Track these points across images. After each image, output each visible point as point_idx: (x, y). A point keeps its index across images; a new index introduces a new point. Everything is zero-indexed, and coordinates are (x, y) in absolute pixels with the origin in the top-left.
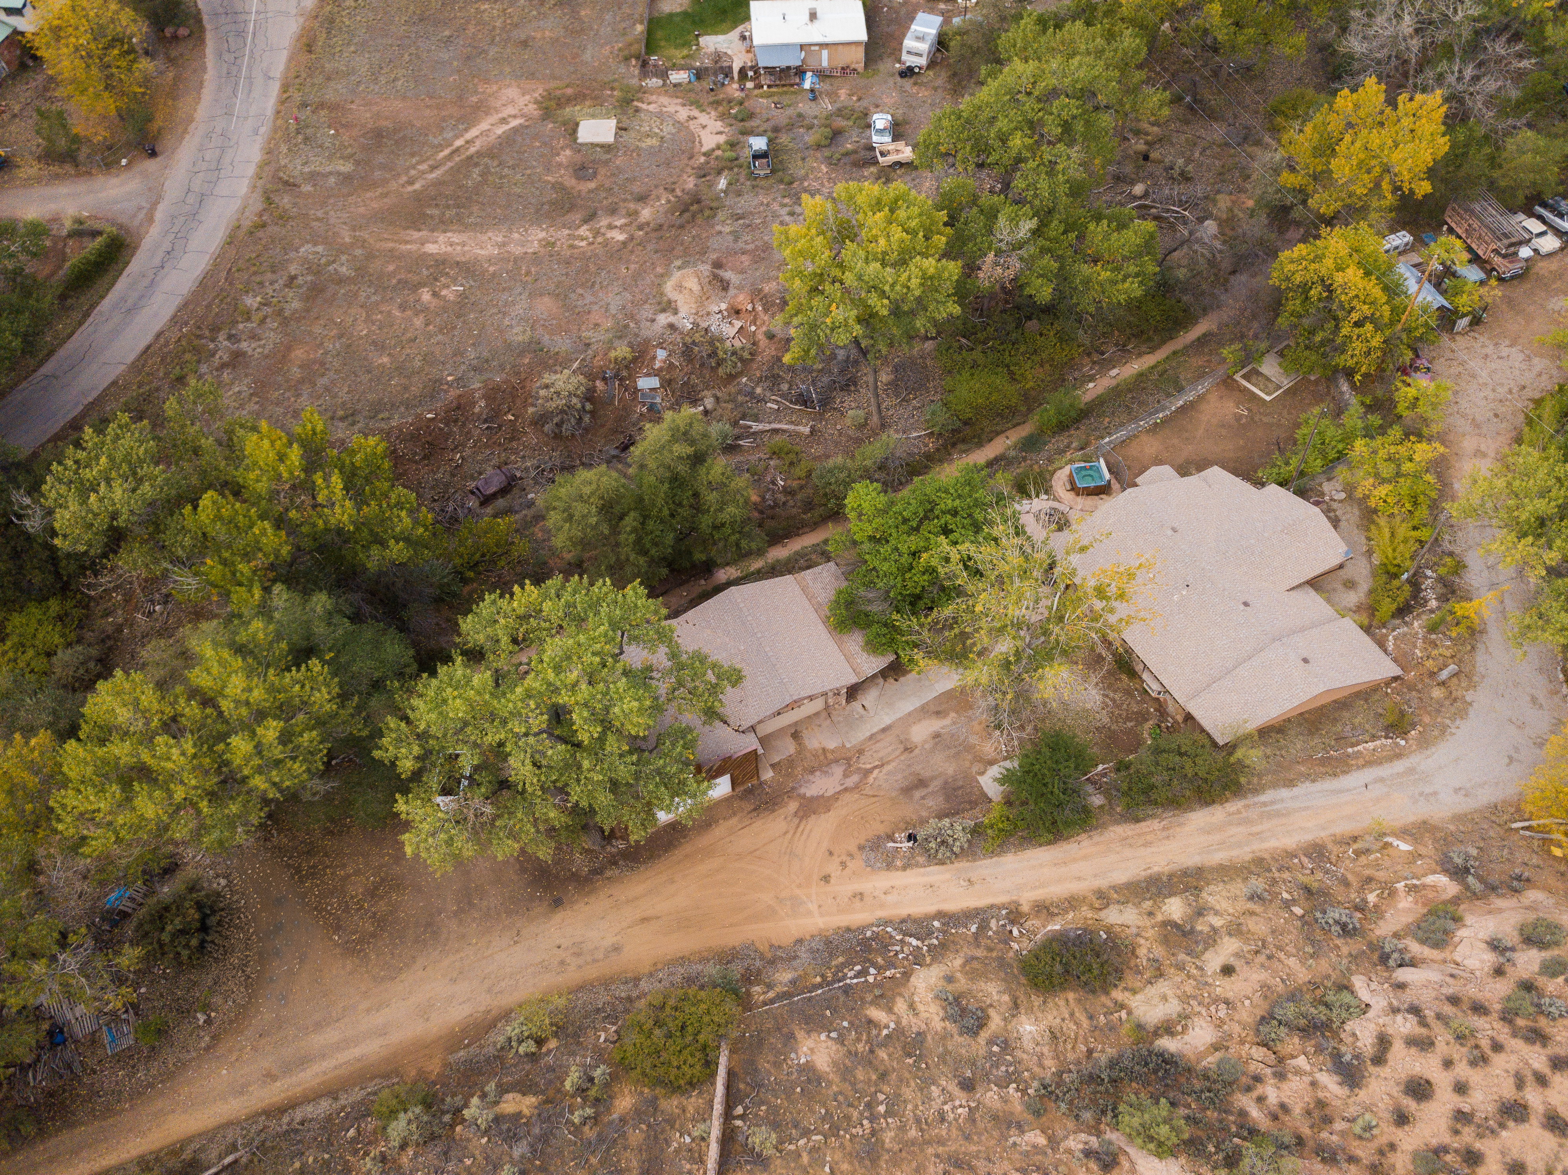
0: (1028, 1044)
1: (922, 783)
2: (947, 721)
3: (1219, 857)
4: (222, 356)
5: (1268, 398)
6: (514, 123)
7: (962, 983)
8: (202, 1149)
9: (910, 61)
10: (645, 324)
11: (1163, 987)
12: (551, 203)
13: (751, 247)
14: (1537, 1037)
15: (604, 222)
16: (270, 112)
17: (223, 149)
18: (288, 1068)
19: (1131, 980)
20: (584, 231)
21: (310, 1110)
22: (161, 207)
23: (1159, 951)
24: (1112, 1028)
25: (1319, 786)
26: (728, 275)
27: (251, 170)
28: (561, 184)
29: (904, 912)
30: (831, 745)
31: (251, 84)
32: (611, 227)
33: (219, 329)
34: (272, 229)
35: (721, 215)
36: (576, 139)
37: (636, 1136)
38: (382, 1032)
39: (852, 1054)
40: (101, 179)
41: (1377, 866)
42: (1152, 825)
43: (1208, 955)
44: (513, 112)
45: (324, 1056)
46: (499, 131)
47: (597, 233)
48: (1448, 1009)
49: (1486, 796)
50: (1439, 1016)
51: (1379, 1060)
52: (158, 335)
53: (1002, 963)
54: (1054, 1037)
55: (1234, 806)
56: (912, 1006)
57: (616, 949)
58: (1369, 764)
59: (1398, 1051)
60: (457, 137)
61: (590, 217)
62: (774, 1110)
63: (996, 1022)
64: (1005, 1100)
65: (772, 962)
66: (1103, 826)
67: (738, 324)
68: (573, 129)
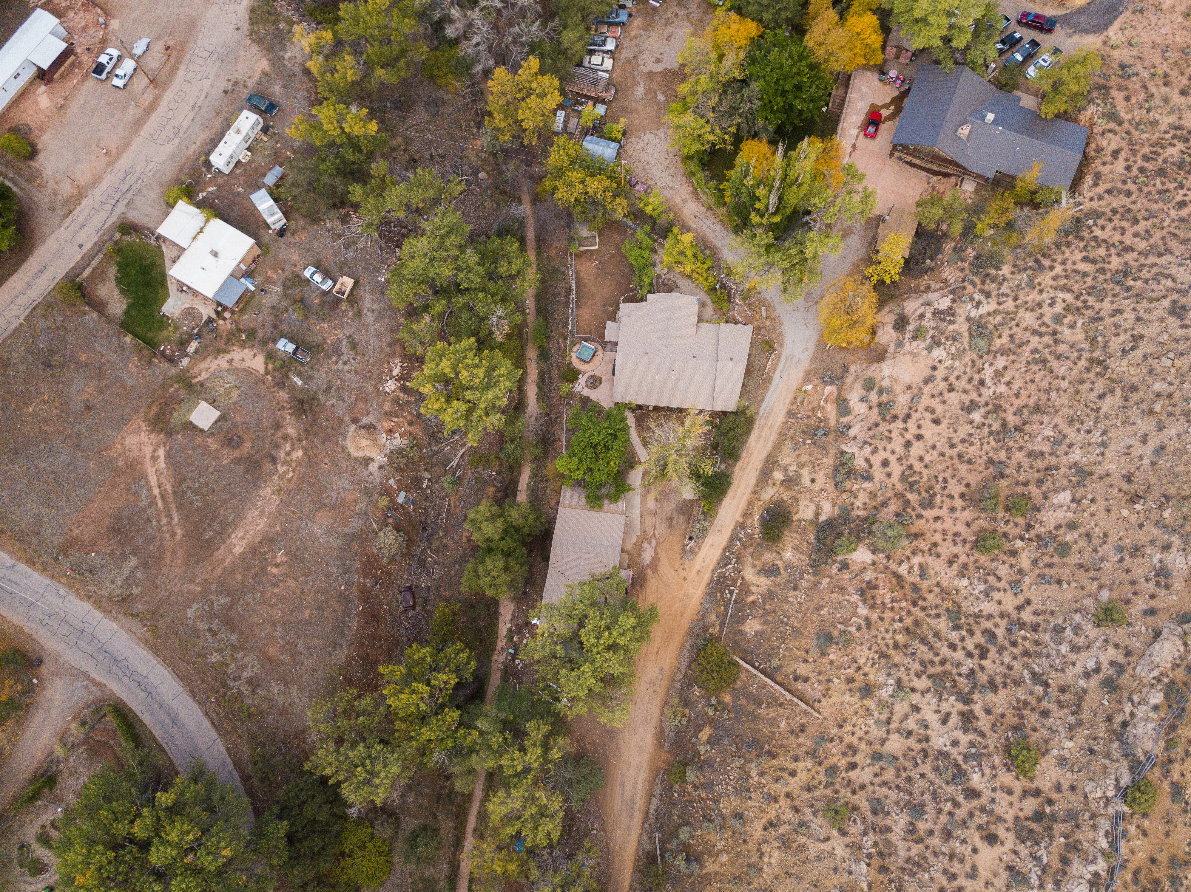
0: (794, 560)
1: (671, 519)
2: (654, 491)
3: (770, 445)
4: (246, 689)
5: (597, 247)
6: (161, 452)
7: (759, 564)
8: (644, 850)
9: (278, 226)
10: (370, 479)
11: (803, 503)
12: (247, 471)
13: (354, 397)
14: (895, 417)
15: (282, 455)
16: (47, 581)
17: (64, 621)
18: (632, 808)
19: (793, 510)
20: (281, 469)
21: (653, 807)
22: (94, 674)
23: (789, 493)
24: (804, 529)
25: (770, 392)
26: (365, 420)
27: (98, 614)
28: (235, 459)
29: (715, 561)
30: (634, 540)
31: (11, 581)
32: (288, 454)
33: (225, 682)
34: (161, 623)
35: (322, 398)
36: (202, 431)
37: (743, 701)
38: (639, 769)
39: (762, 616)
40: (39, 699)
41: (810, 402)
42: (744, 455)
43: (803, 481)
44: (151, 448)
45: (635, 794)
46: (163, 465)
47: (286, 463)
48: (871, 433)
49: (812, 345)
50: (871, 438)
51: (871, 466)
52: (206, 714)
53: (760, 545)
54: (795, 549)
55: (757, 424)
56: (757, 586)
57: (662, 669)
58: (775, 369)
59: (872, 458)
60: (150, 489)
61: (274, 460)
62: (763, 653)
63: (780, 563)
64: (808, 581)
65: (703, 618)
66: (732, 472)
67: (397, 435)
68: (191, 427)
